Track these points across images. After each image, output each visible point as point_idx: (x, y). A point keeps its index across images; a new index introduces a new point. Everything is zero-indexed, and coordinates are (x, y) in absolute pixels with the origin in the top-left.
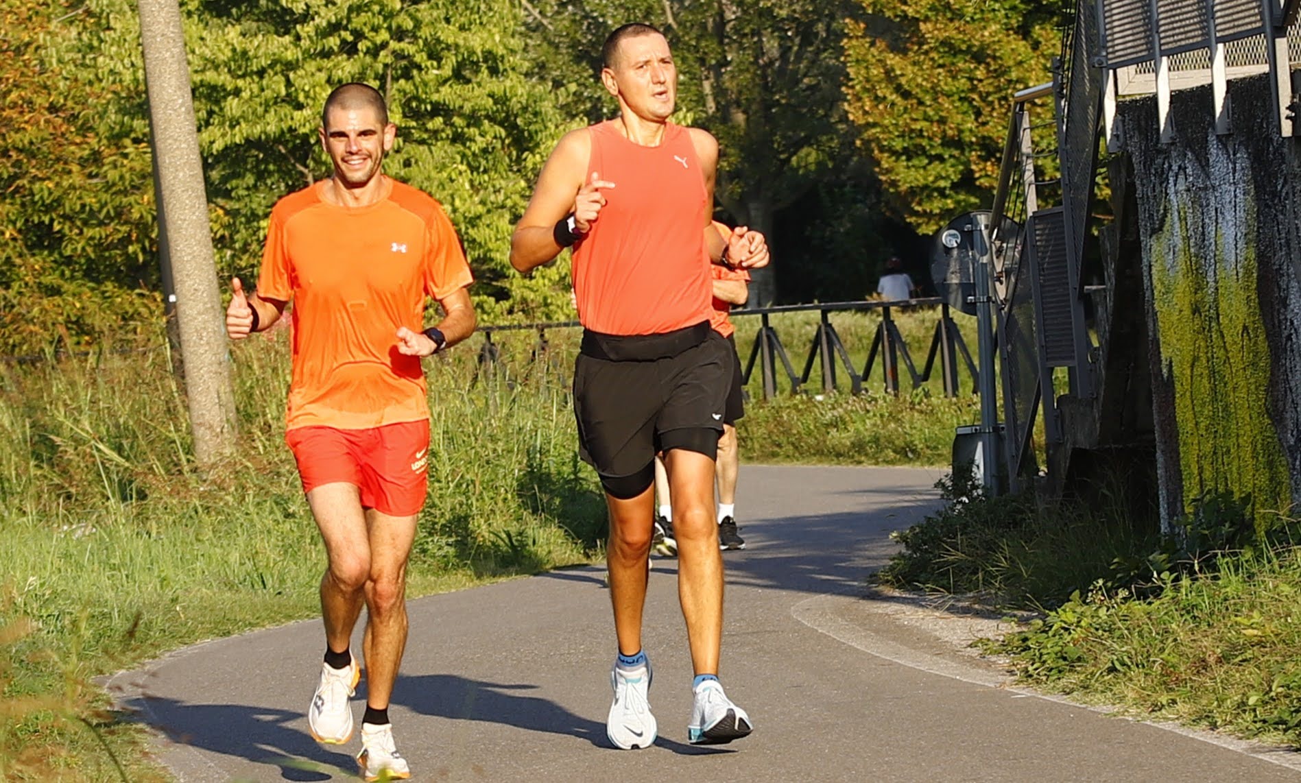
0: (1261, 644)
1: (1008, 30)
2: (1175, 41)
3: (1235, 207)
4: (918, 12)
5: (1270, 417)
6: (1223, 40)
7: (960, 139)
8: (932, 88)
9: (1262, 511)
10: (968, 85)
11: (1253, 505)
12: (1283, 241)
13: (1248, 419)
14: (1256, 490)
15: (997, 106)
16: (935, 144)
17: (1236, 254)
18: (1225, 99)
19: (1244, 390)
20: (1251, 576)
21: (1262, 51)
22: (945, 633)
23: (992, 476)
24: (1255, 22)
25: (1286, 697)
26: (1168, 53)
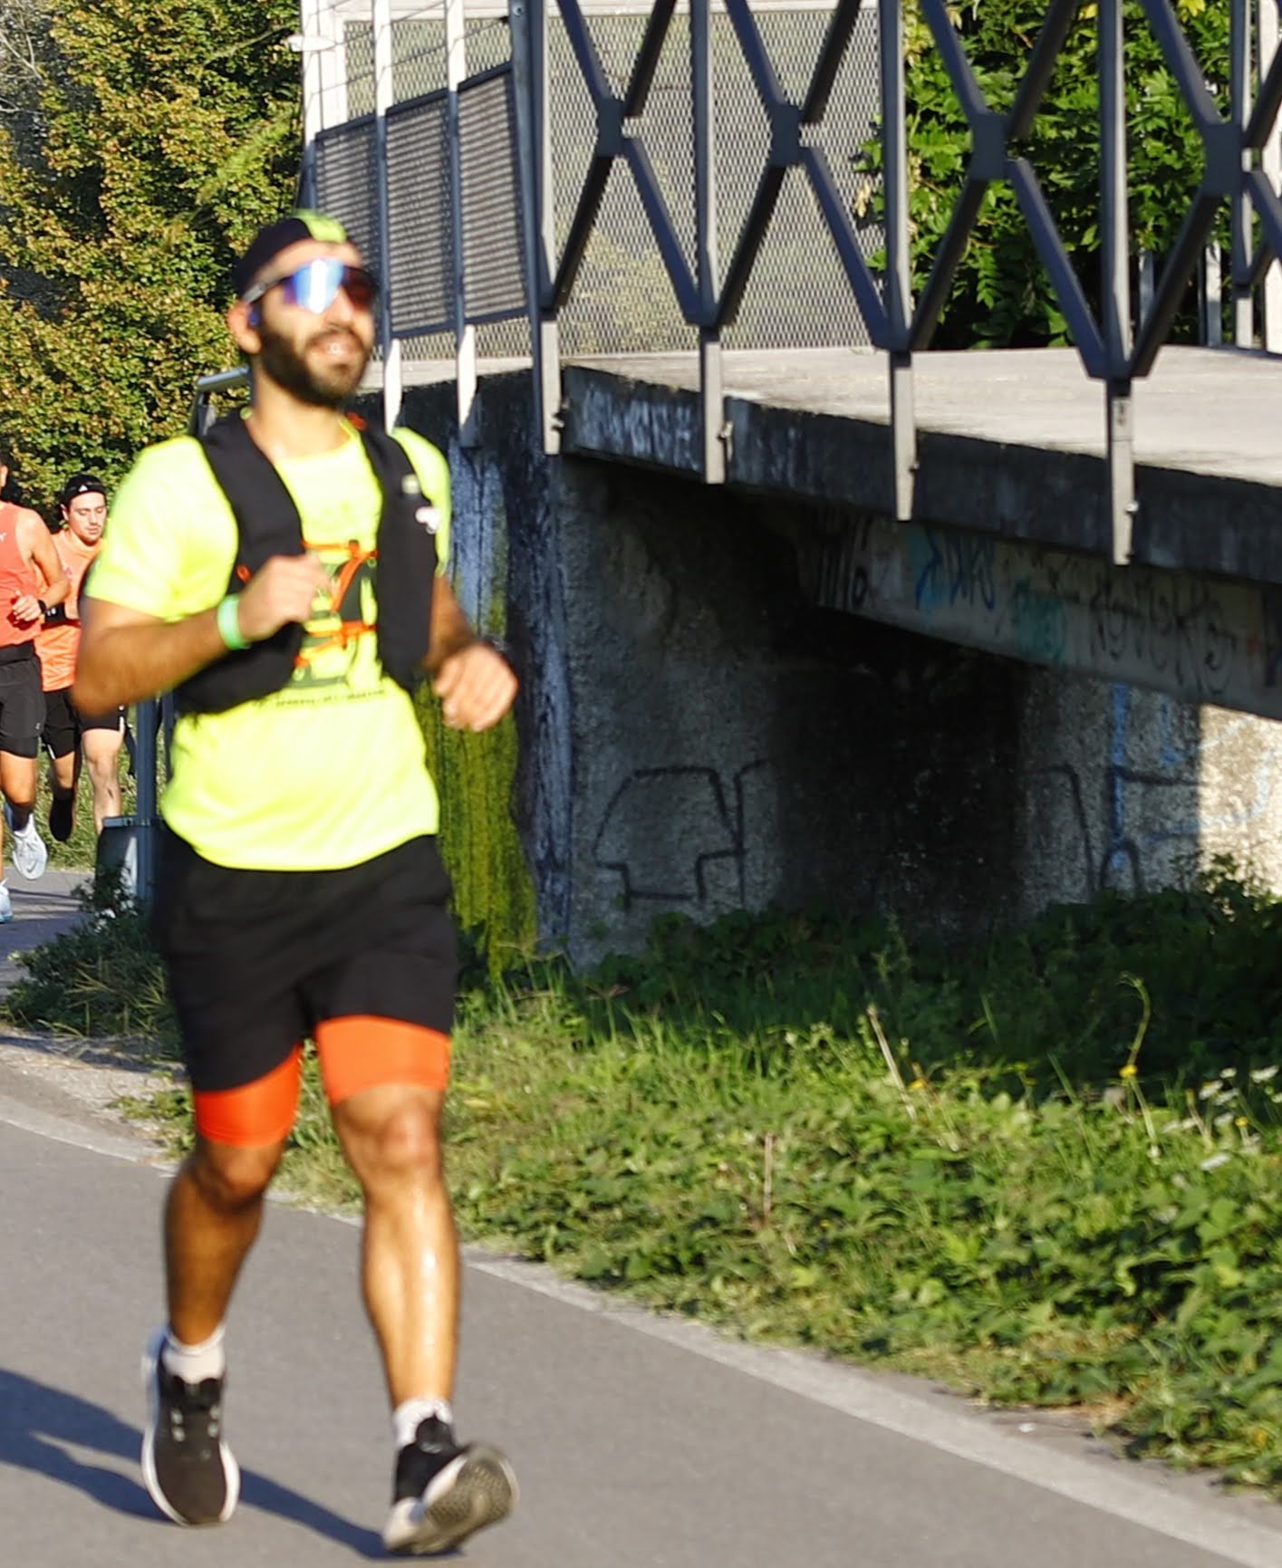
0: (489, 1119)
1: (196, 297)
2: (412, 321)
3: (480, 542)
4: (78, 268)
5: (514, 820)
6: (474, 321)
7: (126, 440)
8: (93, 369)
9: (499, 944)
10: (141, 368)
11: (488, 937)
12: (541, 591)
13: (485, 822)
14: (493, 917)
15: (178, 397)
16: (94, 444)
17: (479, 606)
18: (474, 400)
19: (482, 785)
20: (480, 1030)
21: (525, 338)
22: (76, 1088)
23: (148, 884)
24: (517, 300)
25: (520, 1189)
26: (402, 336)
